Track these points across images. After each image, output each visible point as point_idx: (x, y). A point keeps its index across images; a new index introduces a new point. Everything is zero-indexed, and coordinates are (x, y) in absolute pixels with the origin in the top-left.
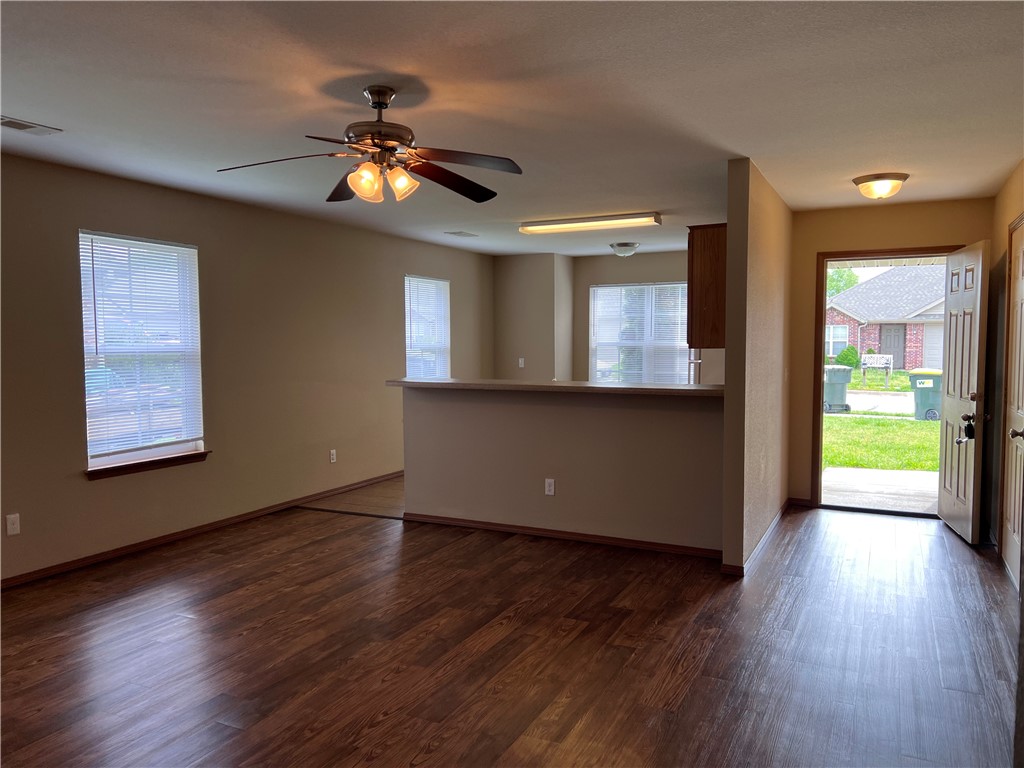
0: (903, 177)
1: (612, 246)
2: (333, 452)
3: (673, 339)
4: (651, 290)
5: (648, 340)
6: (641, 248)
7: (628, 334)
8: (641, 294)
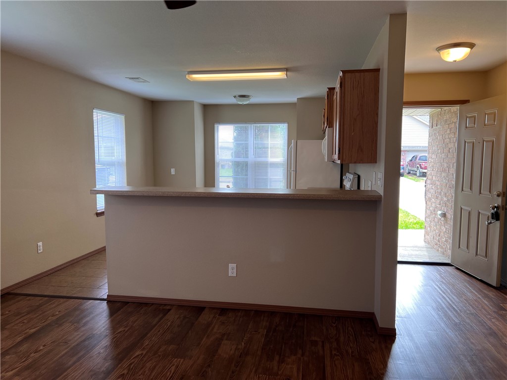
0: (471, 46)
1: (235, 97)
2: (40, 244)
3: (267, 157)
4: (252, 128)
5: (251, 158)
6: (253, 100)
7: (237, 154)
8: (246, 129)
